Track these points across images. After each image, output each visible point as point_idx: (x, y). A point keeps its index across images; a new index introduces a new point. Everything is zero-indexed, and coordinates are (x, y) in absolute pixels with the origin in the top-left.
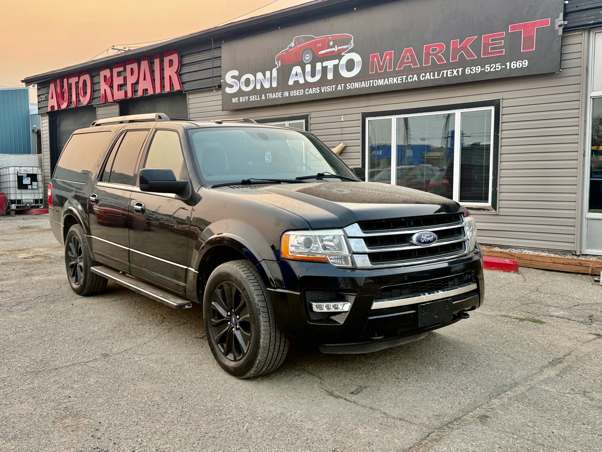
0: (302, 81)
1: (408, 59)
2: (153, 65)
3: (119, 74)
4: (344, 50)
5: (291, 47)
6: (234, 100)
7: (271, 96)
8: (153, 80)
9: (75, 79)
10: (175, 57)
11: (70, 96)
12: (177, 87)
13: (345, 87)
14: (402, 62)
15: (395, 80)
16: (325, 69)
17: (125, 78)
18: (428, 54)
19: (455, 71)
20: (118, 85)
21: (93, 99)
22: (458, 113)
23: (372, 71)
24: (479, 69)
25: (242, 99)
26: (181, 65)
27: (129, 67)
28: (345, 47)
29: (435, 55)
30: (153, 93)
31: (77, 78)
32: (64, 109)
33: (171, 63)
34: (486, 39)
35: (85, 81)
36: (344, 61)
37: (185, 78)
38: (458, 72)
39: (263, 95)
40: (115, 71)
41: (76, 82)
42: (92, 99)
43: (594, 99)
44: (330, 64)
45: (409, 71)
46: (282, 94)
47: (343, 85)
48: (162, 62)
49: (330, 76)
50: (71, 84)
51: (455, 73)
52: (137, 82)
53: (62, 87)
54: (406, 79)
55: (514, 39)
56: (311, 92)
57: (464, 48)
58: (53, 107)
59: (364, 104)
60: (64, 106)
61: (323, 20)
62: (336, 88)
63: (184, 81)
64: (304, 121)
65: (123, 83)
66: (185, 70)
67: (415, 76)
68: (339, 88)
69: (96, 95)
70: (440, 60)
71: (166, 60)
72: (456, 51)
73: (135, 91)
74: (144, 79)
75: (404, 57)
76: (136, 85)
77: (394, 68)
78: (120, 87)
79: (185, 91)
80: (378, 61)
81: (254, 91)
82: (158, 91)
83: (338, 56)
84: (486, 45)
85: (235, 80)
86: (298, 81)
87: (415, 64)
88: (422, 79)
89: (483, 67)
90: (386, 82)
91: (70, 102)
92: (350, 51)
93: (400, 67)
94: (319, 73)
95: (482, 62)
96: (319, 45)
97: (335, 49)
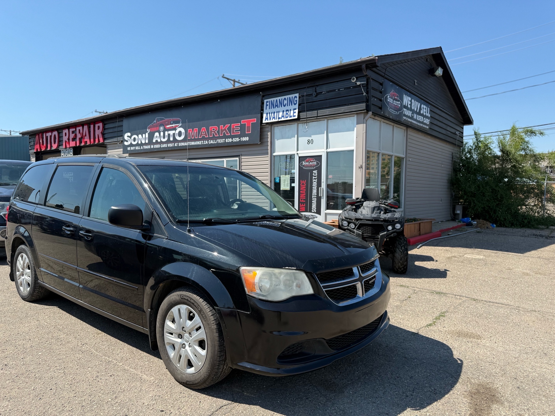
0: (159, 141)
1: (203, 133)
2: (90, 128)
3: (73, 132)
4: (177, 126)
5: (154, 123)
6: (129, 149)
7: (145, 147)
8: (90, 136)
9: (50, 134)
10: (101, 125)
11: (47, 143)
12: (102, 141)
13: (178, 144)
14: (201, 135)
15: (199, 143)
16: (169, 135)
17: (76, 135)
18: (211, 131)
20: (72, 138)
22: (225, 160)
23: (189, 138)
24: (230, 140)
25: (132, 148)
26: (104, 129)
27: (78, 129)
28: (177, 125)
29: (214, 132)
30: (89, 144)
31: (51, 133)
32: (43, 151)
33: (99, 129)
34: (233, 126)
35: (55, 135)
36: (177, 132)
37: (106, 136)
39: (142, 147)
40: (71, 130)
41: (50, 136)
42: (59, 145)
43: (274, 156)
44: (171, 133)
45: (203, 139)
46: (150, 146)
47: (177, 143)
48: (94, 127)
49: (171, 139)
50: (47, 136)
51: (222, 141)
52: (82, 138)
53: (43, 138)
54: (203, 142)
55: (242, 127)
56: (163, 146)
57: (225, 129)
58: (37, 149)
59: (188, 153)
60: (43, 149)
61: (168, 111)
62: (174, 145)
63: (105, 138)
65: (74, 137)
66: (106, 131)
67: (207, 141)
69: (60, 143)
70: (216, 134)
71: (97, 126)
72: (222, 131)
73: (80, 142)
74: (86, 136)
75: (202, 132)
77: (198, 137)
79: (106, 143)
80: (191, 133)
81: (138, 145)
82: (92, 143)
83: (175, 129)
84: (233, 129)
85: (129, 138)
86: (157, 140)
87: (206, 136)
88: (209, 143)
89: (232, 139)
90: (195, 144)
91: (47, 147)
92: (180, 127)
93: (200, 136)
94: (166, 137)
95: (232, 137)
96: (167, 123)
97: (174, 125)
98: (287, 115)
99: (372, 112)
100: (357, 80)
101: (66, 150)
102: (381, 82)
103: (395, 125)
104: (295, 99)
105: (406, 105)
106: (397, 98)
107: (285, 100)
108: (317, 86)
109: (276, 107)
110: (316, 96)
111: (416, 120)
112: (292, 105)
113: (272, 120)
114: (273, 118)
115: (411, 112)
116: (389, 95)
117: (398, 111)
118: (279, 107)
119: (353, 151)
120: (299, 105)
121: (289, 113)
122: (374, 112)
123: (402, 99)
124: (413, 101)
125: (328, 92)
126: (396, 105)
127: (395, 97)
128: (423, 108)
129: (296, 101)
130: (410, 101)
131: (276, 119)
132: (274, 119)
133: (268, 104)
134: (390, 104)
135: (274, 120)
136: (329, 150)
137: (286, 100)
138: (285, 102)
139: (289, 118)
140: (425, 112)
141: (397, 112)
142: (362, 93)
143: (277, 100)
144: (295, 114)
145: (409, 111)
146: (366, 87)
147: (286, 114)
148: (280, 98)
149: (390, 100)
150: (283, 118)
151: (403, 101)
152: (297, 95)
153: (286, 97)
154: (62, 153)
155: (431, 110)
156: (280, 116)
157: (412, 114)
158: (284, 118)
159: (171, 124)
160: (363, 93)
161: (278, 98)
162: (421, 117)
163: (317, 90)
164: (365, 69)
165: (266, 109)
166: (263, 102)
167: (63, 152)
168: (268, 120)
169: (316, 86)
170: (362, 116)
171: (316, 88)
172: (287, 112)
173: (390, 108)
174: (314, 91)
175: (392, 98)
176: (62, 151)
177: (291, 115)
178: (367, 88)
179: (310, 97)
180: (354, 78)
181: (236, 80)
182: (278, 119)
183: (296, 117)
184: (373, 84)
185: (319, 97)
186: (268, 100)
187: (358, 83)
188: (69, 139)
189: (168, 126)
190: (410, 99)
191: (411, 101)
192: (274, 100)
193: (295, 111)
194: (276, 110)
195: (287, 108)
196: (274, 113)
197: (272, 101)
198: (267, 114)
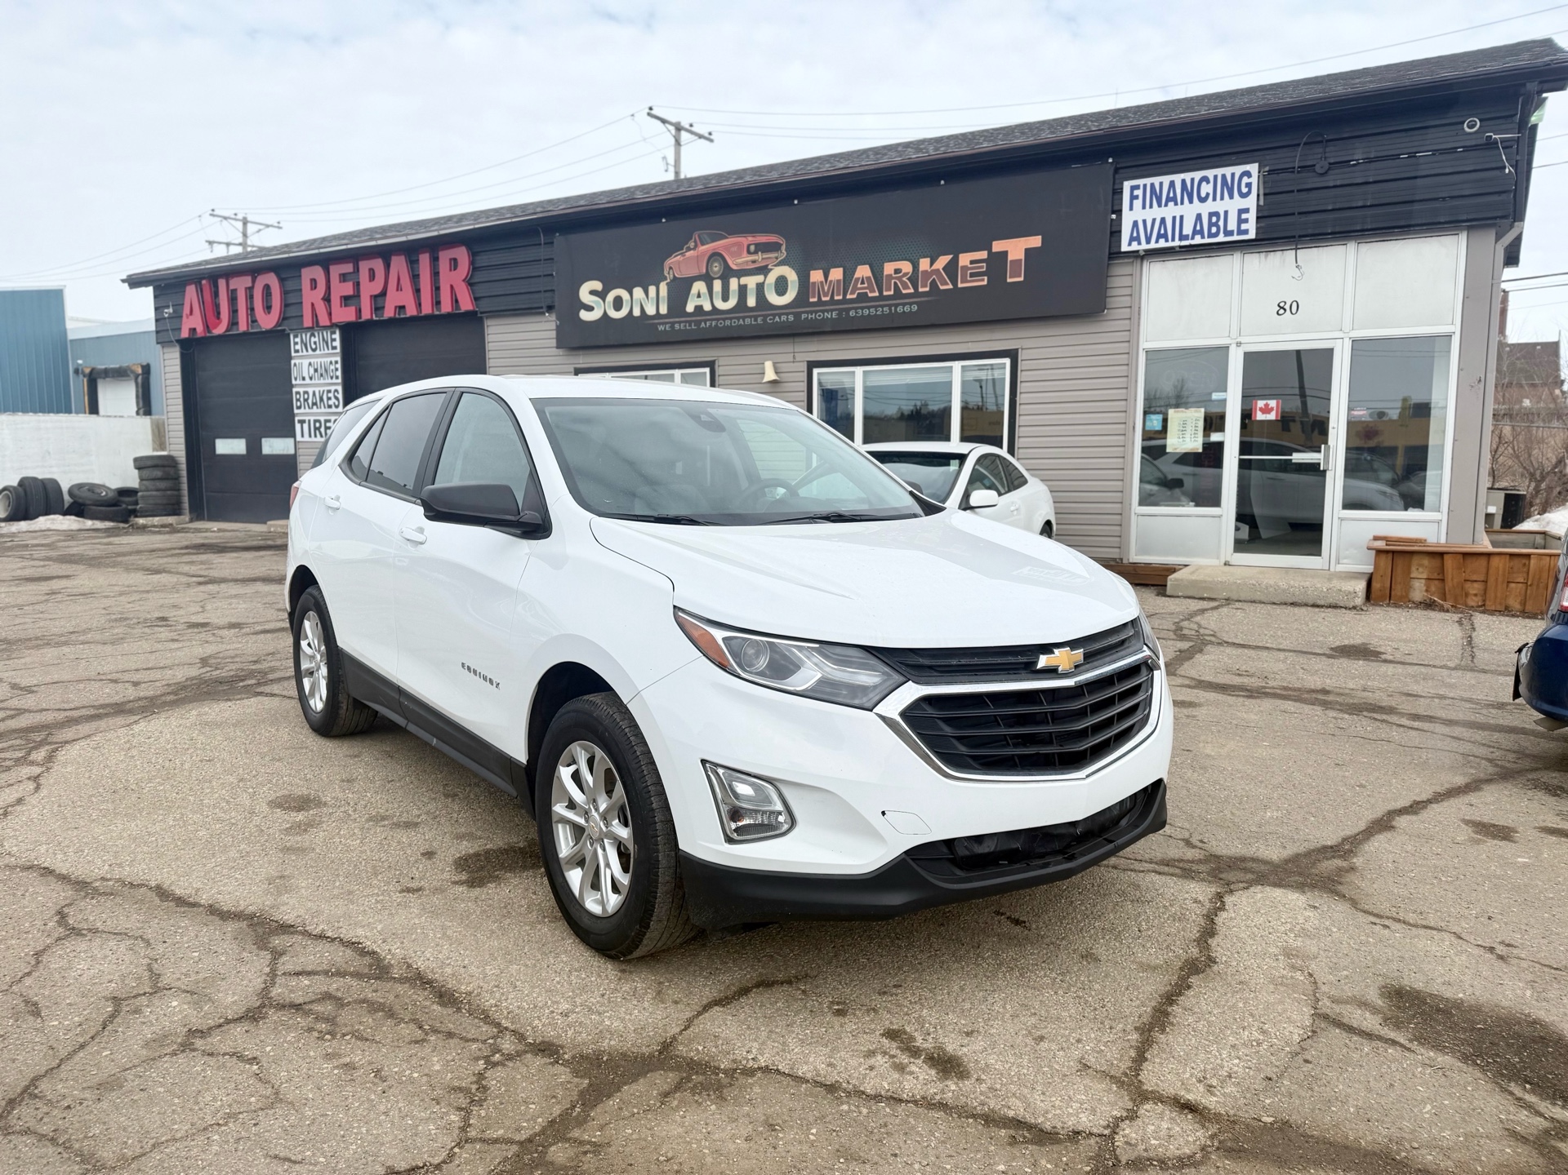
0: (707, 307)
2: (416, 266)
3: (344, 278)
8: (417, 291)
9: (247, 281)
10: (462, 254)
11: (234, 312)
12: (466, 305)
16: (743, 290)
17: (357, 285)
20: (341, 297)
21: (285, 319)
22: (957, 366)
26: (474, 268)
27: (364, 266)
30: (414, 313)
31: (251, 279)
32: (219, 336)
33: (454, 263)
35: (267, 288)
37: (481, 291)
40: (336, 270)
41: (246, 288)
42: (283, 318)
43: (1146, 352)
48: (435, 260)
49: (752, 303)
50: (234, 291)
52: (383, 294)
53: (216, 294)
58: (193, 330)
60: (220, 330)
63: (478, 295)
64: (707, 370)
65: (351, 292)
66: (479, 277)
69: (291, 312)
71: (445, 256)
73: (378, 309)
74: (399, 288)
76: (379, 299)
78: (346, 300)
79: (481, 313)
82: (427, 309)
91: (233, 323)
94: (734, 296)
98: (1214, 230)
100: (1486, 128)
101: (313, 335)
104: (1245, 180)
107: (1204, 184)
108: (1329, 141)
109: (1171, 204)
110: (1324, 173)
112: (1231, 197)
113: (1157, 242)
114: (1159, 236)
118: (1182, 203)
119: (1449, 336)
120: (1260, 197)
121: (1221, 223)
125: (1370, 161)
129: (1249, 185)
131: (1173, 240)
132: (1161, 241)
133: (1138, 192)
135: (1162, 244)
136: (1361, 334)
137: (1208, 182)
138: (1206, 189)
139: (1221, 238)
142: (1500, 165)
143: (1172, 184)
144: (1244, 226)
146: (1511, 150)
147: (1211, 225)
148: (1187, 176)
150: (1197, 237)
152: (1253, 168)
153: (1210, 173)
154: (296, 343)
156: (1188, 230)
158: (1203, 237)
160: (1505, 167)
161: (1178, 178)
163: (1325, 156)
165: (1131, 208)
166: (1118, 187)
167: (298, 340)
168: (1139, 243)
171: (1324, 150)
172: (1214, 219)
174: (1321, 156)
176: (296, 336)
177: (1229, 228)
178: (1517, 152)
180: (1474, 122)
181: (680, 125)
182: (1180, 239)
183: (1252, 235)
185: (1338, 176)
186: (1140, 182)
187: (1491, 137)
188: (327, 299)
189: (739, 261)
192: (1161, 184)
193: (1244, 216)
194: (1170, 212)
195: (1210, 206)
196: (1163, 220)
197: (1152, 185)
198: (1135, 224)
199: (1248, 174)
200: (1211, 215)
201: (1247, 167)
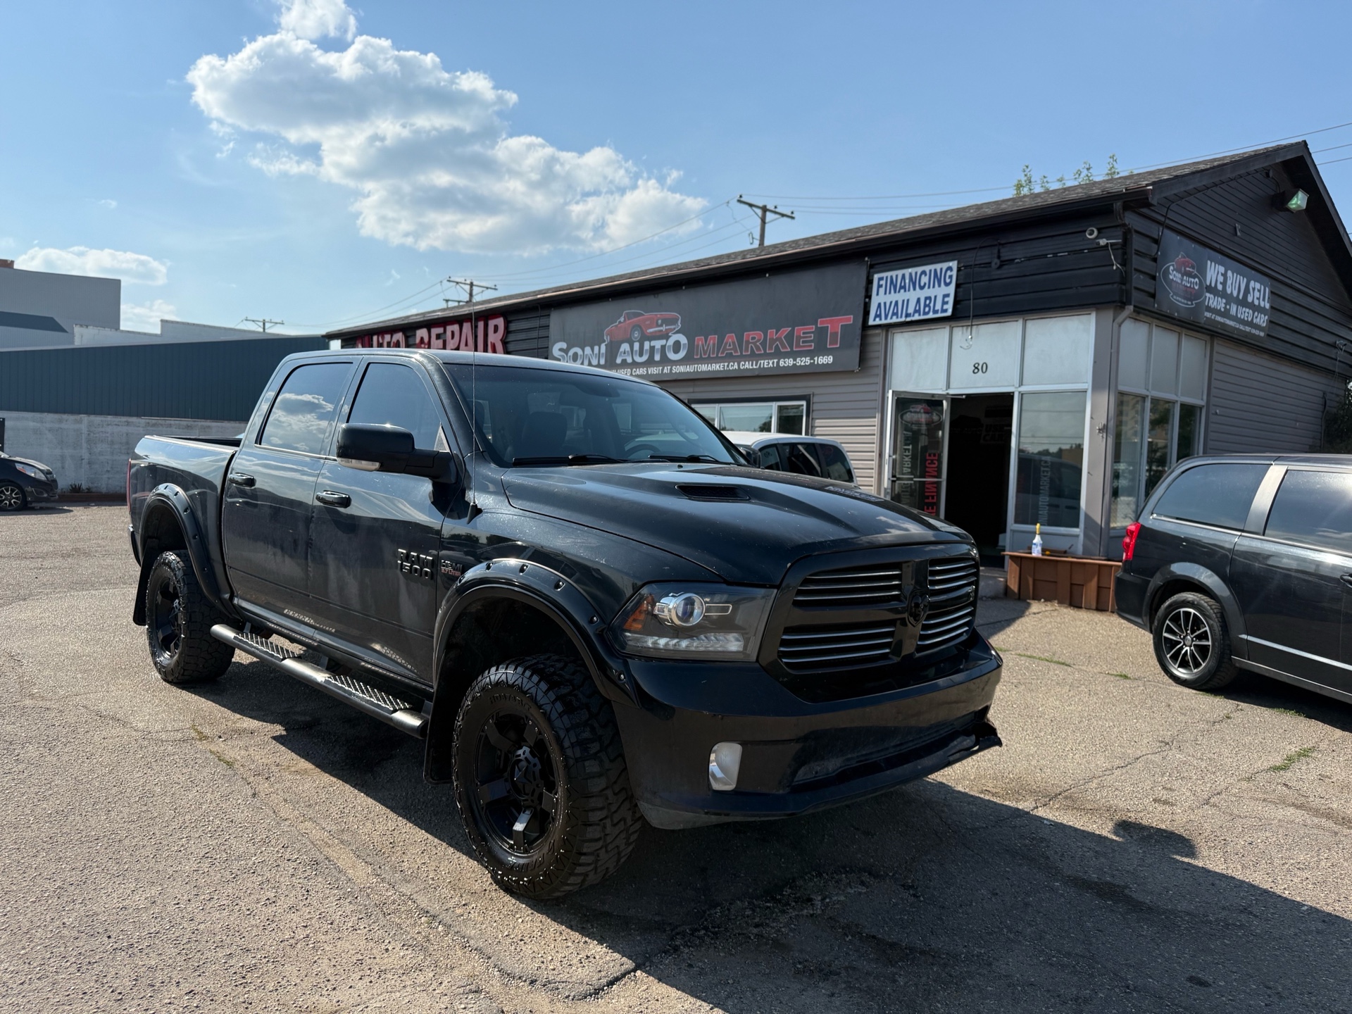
0: (629, 360)
1: (730, 346)
2: (477, 330)
3: (438, 337)
4: (671, 330)
5: (620, 322)
8: (476, 347)
10: (500, 322)
13: (671, 369)
14: (725, 349)
15: (718, 367)
16: (652, 349)
17: (444, 342)
18: (748, 342)
19: (771, 362)
22: (775, 405)
23: (697, 355)
24: (790, 362)
26: (507, 331)
27: (450, 328)
28: (672, 327)
29: (755, 343)
31: (389, 336)
33: (496, 328)
34: (799, 331)
35: (397, 341)
36: (671, 342)
37: (512, 347)
38: (773, 363)
40: (435, 331)
41: (388, 342)
44: (658, 344)
45: (729, 357)
47: (669, 367)
48: (487, 325)
49: (657, 357)
50: (382, 343)
51: (771, 365)
52: (457, 349)
54: (728, 366)
55: (821, 333)
56: (637, 372)
57: (779, 339)
59: (691, 390)
61: (652, 297)
62: (663, 370)
63: (509, 350)
65: (441, 348)
66: (511, 338)
67: (736, 363)
68: (665, 371)
70: (758, 349)
71: (492, 323)
72: (772, 341)
74: (466, 345)
77: (717, 354)
80: (703, 345)
83: (666, 336)
84: (799, 337)
85: (563, 354)
86: (626, 360)
87: (736, 352)
88: (742, 368)
89: (795, 360)
90: (710, 368)
92: (678, 332)
93: (722, 353)
94: (646, 353)
95: (794, 355)
96: (648, 322)
97: (664, 328)
98: (927, 309)
99: (1135, 306)
100: (1101, 235)
102: (1156, 237)
103: (1184, 331)
104: (949, 273)
105: (1213, 285)
106: (1191, 270)
107: (923, 276)
108: (1002, 244)
109: (902, 291)
110: (1000, 267)
111: (1235, 319)
112: (939, 286)
113: (891, 318)
114: (893, 314)
115: (1224, 301)
116: (1173, 265)
117: (1192, 301)
118: (909, 290)
119: (1085, 392)
120: (958, 286)
121: (932, 305)
122: (1137, 304)
123: (1202, 272)
124: (1229, 273)
125: (1028, 259)
126: (1189, 285)
127: (1188, 269)
128: (1254, 289)
129: (951, 277)
130: (1222, 274)
131: (901, 317)
132: (894, 317)
133: (883, 282)
134: (1174, 285)
135: (895, 320)
136: (1023, 389)
137: (926, 275)
138: (925, 279)
139: (931, 316)
140: (1258, 299)
141: (1189, 303)
142: (1110, 263)
143: (903, 276)
144: (945, 307)
145: (1220, 299)
146: (1120, 252)
147: (925, 306)
148: (911, 271)
149: (1175, 276)
150: (917, 315)
151: (1205, 277)
152: (954, 264)
153: (927, 268)
155: (1272, 293)
156: (911, 310)
157: (1226, 304)
158: (920, 315)
159: (658, 326)
160: (1113, 265)
161: (907, 272)
162: (1247, 310)
163: (1001, 255)
164: (1121, 211)
165: (878, 294)
166: (870, 278)
168: (881, 319)
169: (1000, 244)
170: (1109, 315)
171: (999, 252)
172: (928, 302)
173: (1175, 294)
174: (996, 256)
175: (1178, 270)
177: (936, 308)
178: (1125, 253)
179: (985, 269)
180: (1093, 231)
181: (768, 207)
182: (906, 317)
183: (949, 313)
184: (1137, 243)
185: (1008, 271)
186: (884, 275)
187: (1103, 242)
189: (651, 330)
190: (1222, 269)
191: (1225, 275)
192: (897, 276)
193: (946, 299)
194: (900, 296)
195: (927, 292)
196: (897, 303)
197: (892, 277)
198: (879, 305)
199: (950, 269)
200: (926, 298)
201: (951, 264)
